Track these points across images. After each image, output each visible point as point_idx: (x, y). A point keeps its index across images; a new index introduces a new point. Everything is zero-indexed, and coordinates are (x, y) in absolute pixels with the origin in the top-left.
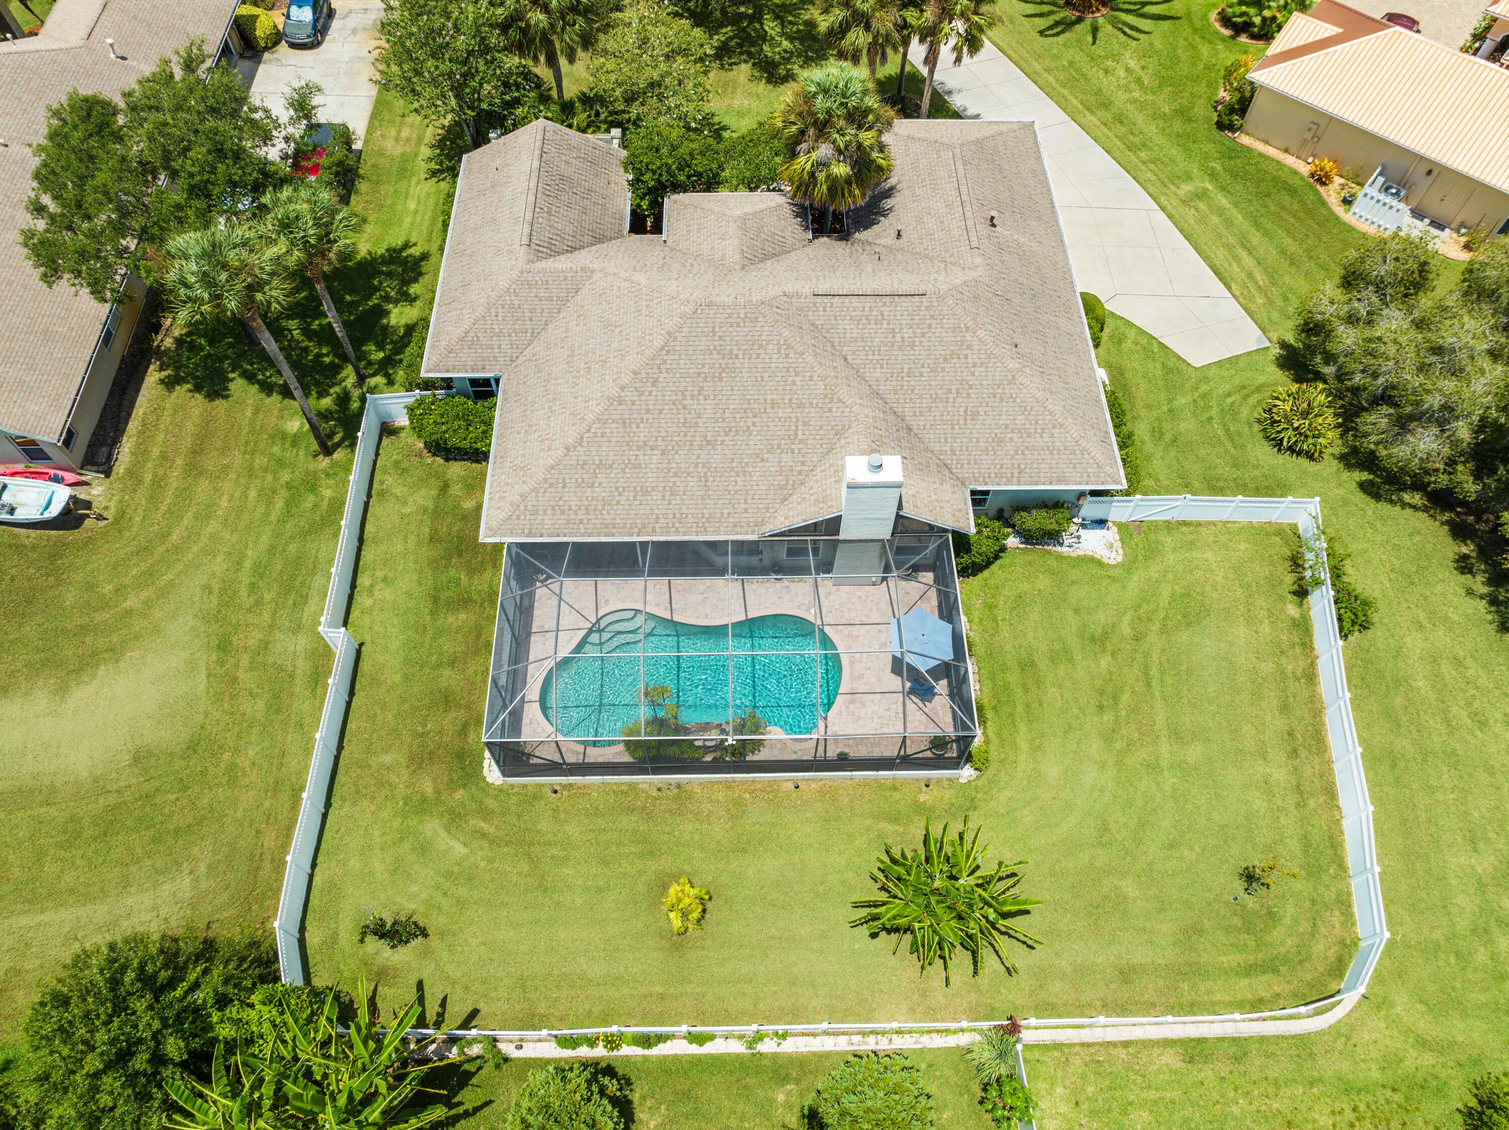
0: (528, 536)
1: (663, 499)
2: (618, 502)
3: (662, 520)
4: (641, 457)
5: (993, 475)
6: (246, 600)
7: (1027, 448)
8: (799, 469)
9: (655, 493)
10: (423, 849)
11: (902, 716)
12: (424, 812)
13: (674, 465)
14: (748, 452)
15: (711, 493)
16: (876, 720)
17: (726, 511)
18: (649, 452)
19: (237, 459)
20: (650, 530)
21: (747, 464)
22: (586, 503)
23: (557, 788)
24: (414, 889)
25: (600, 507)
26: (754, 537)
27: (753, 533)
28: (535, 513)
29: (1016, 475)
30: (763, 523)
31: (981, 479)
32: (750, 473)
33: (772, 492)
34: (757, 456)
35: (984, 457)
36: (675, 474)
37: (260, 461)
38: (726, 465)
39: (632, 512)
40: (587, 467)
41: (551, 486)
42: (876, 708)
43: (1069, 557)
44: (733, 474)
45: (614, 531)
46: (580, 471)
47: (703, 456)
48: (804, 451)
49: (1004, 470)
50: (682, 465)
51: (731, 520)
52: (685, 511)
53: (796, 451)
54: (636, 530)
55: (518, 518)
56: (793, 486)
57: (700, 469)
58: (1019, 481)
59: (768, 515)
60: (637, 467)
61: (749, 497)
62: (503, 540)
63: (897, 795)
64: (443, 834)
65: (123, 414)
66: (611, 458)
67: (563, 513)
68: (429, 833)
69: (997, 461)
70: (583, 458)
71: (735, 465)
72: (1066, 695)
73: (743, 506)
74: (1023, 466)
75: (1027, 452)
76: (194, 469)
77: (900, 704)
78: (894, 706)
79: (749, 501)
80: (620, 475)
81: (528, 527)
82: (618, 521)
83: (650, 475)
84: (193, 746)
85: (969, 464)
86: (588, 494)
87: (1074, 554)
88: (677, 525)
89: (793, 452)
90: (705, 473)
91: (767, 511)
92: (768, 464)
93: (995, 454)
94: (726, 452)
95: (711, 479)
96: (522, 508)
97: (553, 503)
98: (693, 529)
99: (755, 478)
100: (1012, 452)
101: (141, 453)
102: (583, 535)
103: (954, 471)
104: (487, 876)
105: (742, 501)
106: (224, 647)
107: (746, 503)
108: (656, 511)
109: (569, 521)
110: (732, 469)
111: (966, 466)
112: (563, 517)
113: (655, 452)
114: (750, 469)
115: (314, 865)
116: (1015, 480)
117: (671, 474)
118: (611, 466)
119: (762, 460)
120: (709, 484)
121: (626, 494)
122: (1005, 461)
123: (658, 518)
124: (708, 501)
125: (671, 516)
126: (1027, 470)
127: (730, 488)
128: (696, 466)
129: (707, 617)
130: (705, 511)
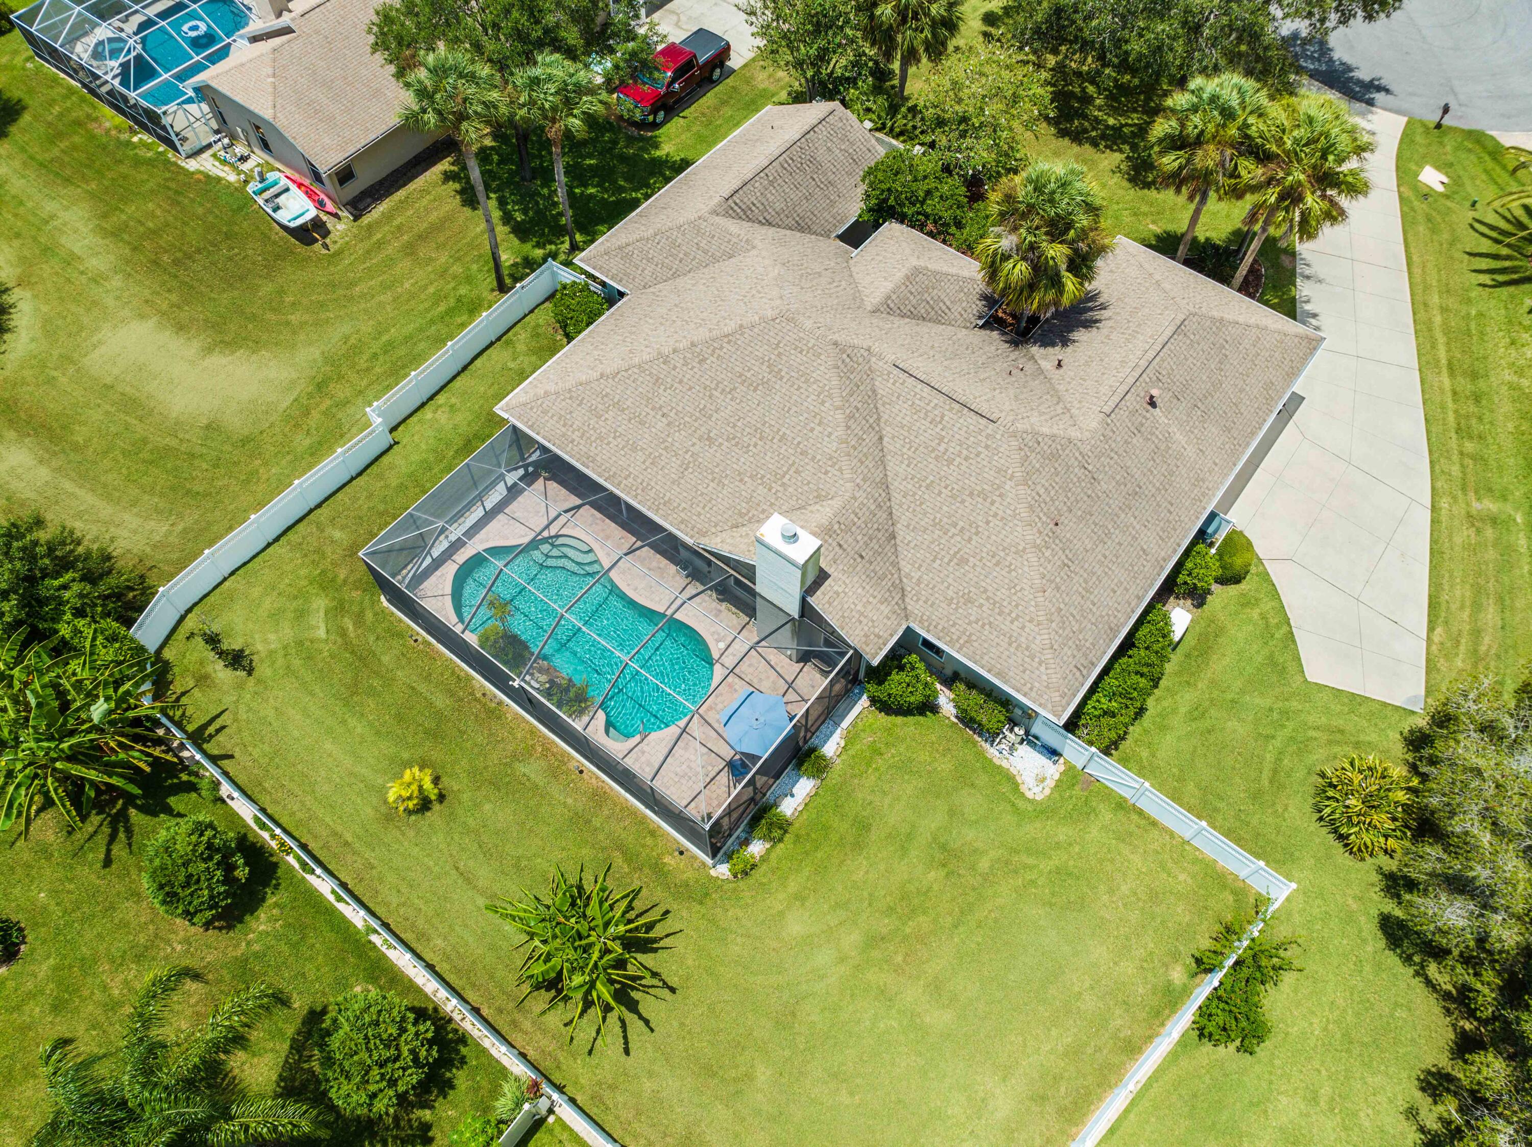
0: (529, 427)
1: (644, 462)
2: (608, 443)
3: (631, 480)
4: (650, 417)
5: (940, 627)
6: (362, 363)
7: (990, 623)
8: (765, 507)
9: (640, 453)
10: (301, 615)
11: (708, 780)
12: (324, 589)
13: (670, 440)
14: (735, 466)
15: (682, 481)
16: (684, 767)
17: (683, 505)
18: (658, 417)
19: (443, 258)
20: (616, 482)
21: (727, 476)
22: (586, 428)
23: (420, 639)
24: (272, 637)
25: (593, 439)
26: (689, 541)
27: (691, 537)
28: (545, 412)
29: (961, 641)
30: (704, 534)
31: (926, 624)
32: (724, 485)
33: (730, 513)
34: (740, 474)
35: (942, 605)
36: (666, 448)
37: (457, 269)
38: (710, 466)
39: (614, 458)
40: (606, 399)
41: (570, 398)
42: (693, 757)
43: (991, 760)
44: (710, 477)
45: (591, 464)
46: (599, 399)
47: (697, 447)
48: (779, 495)
49: (953, 630)
50: (677, 444)
51: (682, 515)
52: (653, 484)
53: (774, 491)
54: (607, 475)
55: (531, 409)
56: (750, 519)
57: (687, 457)
58: (961, 648)
59: (713, 530)
60: (643, 423)
61: (710, 505)
62: (511, 419)
63: (649, 841)
64: (322, 614)
65: (401, 182)
66: (628, 403)
67: (564, 426)
68: (315, 606)
69: (953, 618)
70: (608, 390)
71: (717, 470)
72: (870, 876)
73: (699, 509)
74: (974, 638)
75: (987, 627)
76: (410, 250)
77: (717, 769)
78: (710, 768)
79: (707, 509)
80: (625, 422)
81: (533, 420)
82: (598, 459)
83: (646, 436)
84: (245, 441)
85: (925, 602)
86: (592, 422)
87: (997, 762)
88: (639, 491)
89: (770, 490)
90: (689, 462)
91: (715, 526)
92: (743, 487)
93: (956, 609)
94: (718, 455)
95: (690, 470)
96: (539, 402)
97: (563, 413)
98: (649, 503)
99: (725, 492)
100: (972, 618)
101: (388, 217)
102: (567, 453)
103: (907, 600)
104: (321, 665)
105: (701, 505)
106: (321, 386)
107: (704, 508)
108: (631, 470)
109: (564, 435)
110: (713, 473)
111: (921, 603)
112: (563, 429)
113: (664, 420)
114: (726, 482)
115: (233, 573)
116: (958, 645)
117: (663, 446)
118: (623, 410)
119: (741, 481)
120: (686, 473)
121: (619, 440)
122: (960, 622)
123: (629, 476)
124: (675, 487)
125: (639, 481)
126: (975, 644)
127: (700, 487)
128: (686, 452)
129: (635, 589)
130: (668, 494)
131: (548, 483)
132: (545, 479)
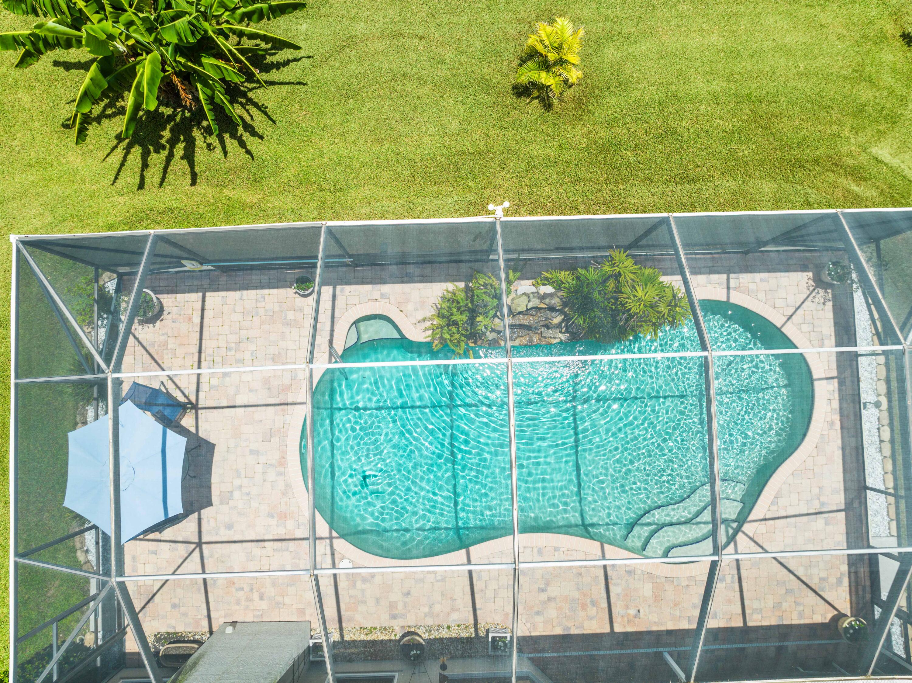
42: (246, 377)
78: (215, 382)
104: (836, 116)
131: (831, 614)
132: (840, 616)
